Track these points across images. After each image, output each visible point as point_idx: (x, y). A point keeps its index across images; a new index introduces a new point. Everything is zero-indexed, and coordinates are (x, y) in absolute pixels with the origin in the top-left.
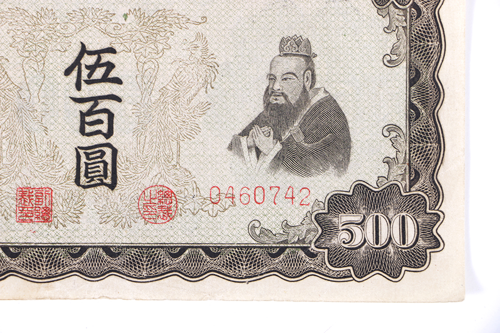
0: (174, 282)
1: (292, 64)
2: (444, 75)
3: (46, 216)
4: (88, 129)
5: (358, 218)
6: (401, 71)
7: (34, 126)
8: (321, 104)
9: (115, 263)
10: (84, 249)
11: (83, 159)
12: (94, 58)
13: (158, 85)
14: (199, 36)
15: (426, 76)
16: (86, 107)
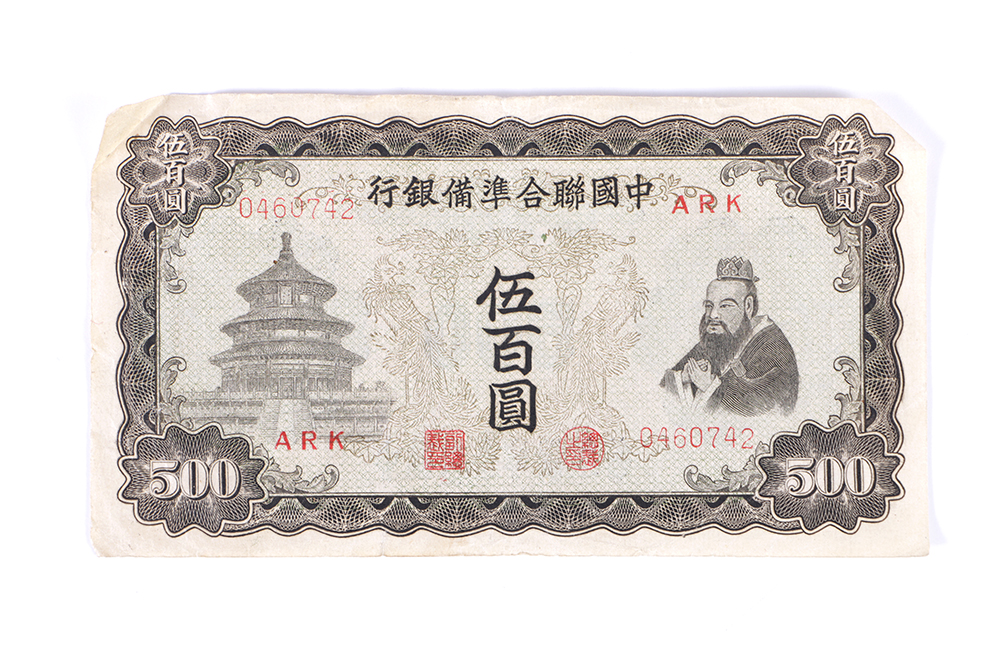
0: (602, 535)
1: (731, 289)
2: (903, 300)
3: (458, 462)
4: (504, 364)
5: (807, 463)
6: (854, 297)
7: (444, 362)
8: (764, 334)
9: (536, 514)
10: (500, 499)
11: (499, 398)
12: (510, 284)
13: (581, 315)
14: (626, 258)
15: (882, 302)
16: (500, 339)
